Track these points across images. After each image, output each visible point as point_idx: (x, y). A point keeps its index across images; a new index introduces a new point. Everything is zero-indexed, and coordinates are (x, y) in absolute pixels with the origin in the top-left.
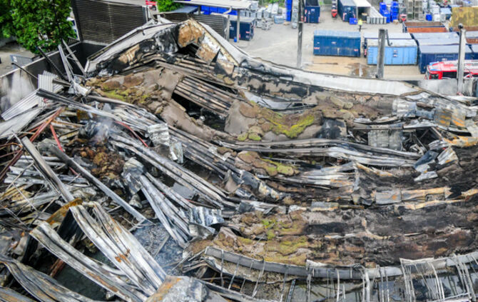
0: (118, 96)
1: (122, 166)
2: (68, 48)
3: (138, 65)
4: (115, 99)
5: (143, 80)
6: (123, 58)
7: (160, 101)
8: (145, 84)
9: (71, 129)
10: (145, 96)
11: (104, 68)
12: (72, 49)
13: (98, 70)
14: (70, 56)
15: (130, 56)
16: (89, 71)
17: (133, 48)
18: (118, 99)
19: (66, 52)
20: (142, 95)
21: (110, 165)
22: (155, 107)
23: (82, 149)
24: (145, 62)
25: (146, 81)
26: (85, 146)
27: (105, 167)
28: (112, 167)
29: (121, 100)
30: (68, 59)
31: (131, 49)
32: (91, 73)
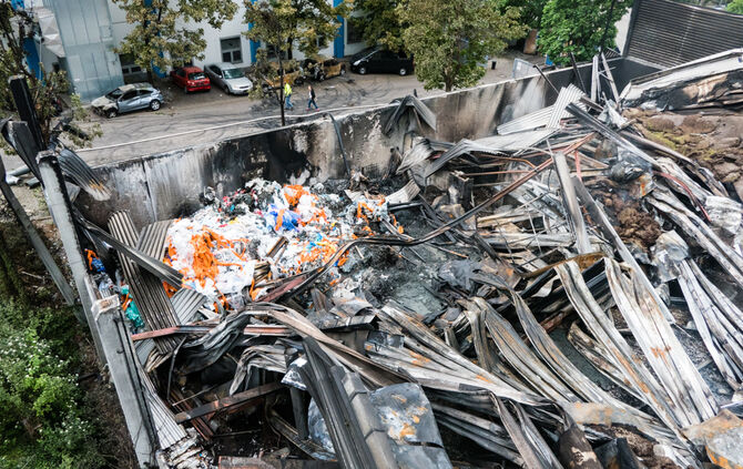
0: (667, 141)
1: (656, 237)
2: (605, 62)
3: (711, 104)
4: (662, 144)
5: (715, 128)
6: (691, 90)
7: (737, 164)
8: (716, 134)
9: (590, 166)
10: (712, 152)
11: (652, 99)
12: (610, 64)
13: (643, 99)
14: (605, 73)
15: (704, 89)
16: (627, 98)
17: (714, 78)
18: (667, 145)
19: (601, 67)
20: (707, 149)
21: (639, 229)
22: (727, 171)
23: (608, 195)
24: (725, 103)
25: (720, 130)
26: (613, 192)
27: (632, 230)
28: (641, 233)
29: (671, 147)
30: (600, 76)
31: (710, 79)
32: (630, 101)
